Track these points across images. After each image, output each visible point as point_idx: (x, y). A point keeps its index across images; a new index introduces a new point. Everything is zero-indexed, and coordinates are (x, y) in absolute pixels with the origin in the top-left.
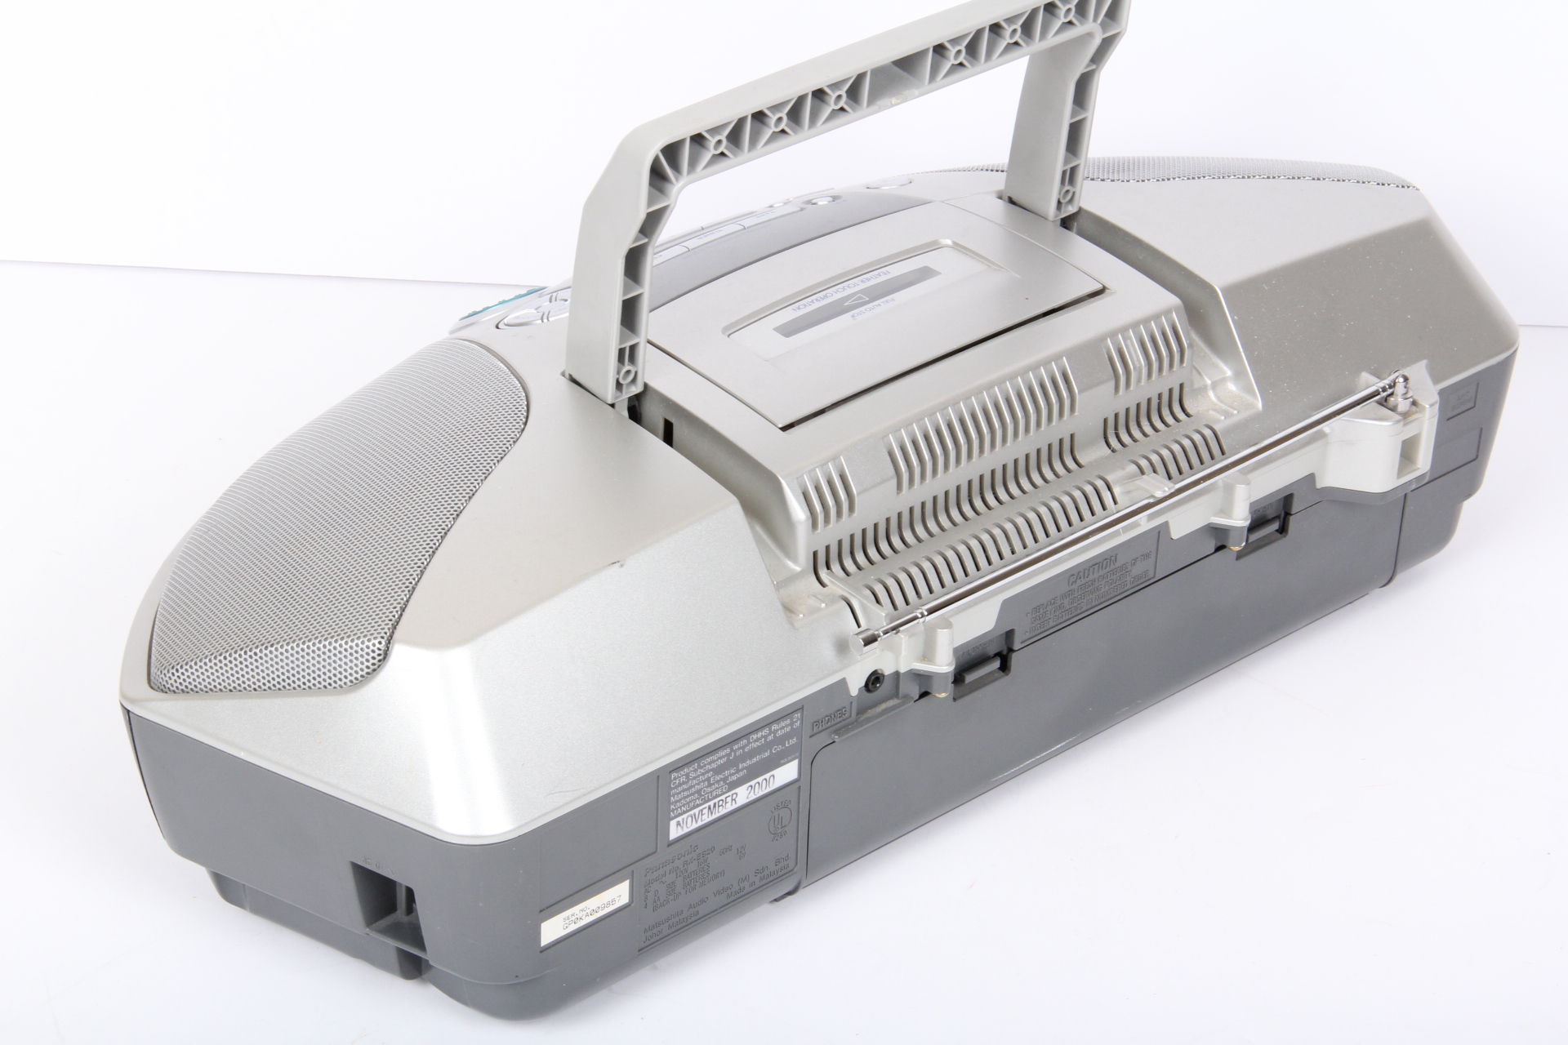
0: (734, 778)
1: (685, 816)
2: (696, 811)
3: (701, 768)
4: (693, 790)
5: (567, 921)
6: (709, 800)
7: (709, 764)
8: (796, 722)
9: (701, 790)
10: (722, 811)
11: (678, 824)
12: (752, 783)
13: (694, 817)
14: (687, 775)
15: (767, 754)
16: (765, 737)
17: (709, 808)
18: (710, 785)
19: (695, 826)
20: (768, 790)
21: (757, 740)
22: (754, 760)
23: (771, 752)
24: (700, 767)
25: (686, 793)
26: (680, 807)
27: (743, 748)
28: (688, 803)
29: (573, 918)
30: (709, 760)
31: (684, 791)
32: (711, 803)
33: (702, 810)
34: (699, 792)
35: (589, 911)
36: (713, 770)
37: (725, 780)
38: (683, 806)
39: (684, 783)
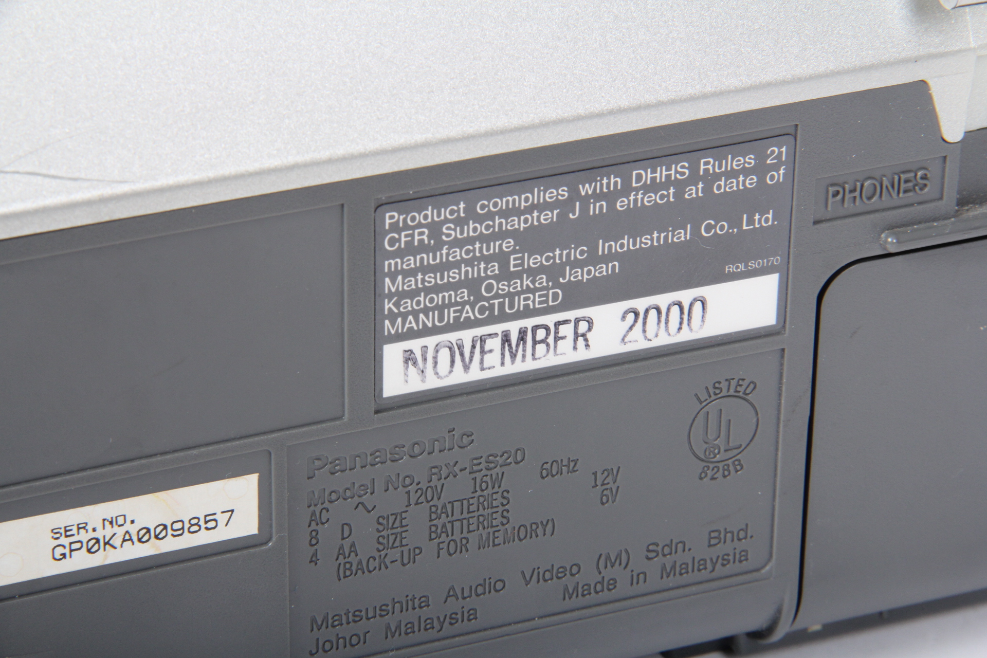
0: (582, 275)
1: (431, 341)
2: (466, 336)
3: (480, 219)
4: (454, 275)
5: (65, 541)
6: (504, 317)
7: (506, 214)
8: (776, 167)
9: (480, 280)
10: (546, 359)
11: (409, 357)
12: (640, 304)
13: (456, 350)
14: (435, 229)
15: (683, 235)
16: (680, 186)
17: (506, 339)
18: (505, 275)
19: (459, 377)
20: (686, 336)
21: (653, 187)
22: (645, 241)
23: (696, 231)
24: (471, 214)
25: (431, 280)
26: (415, 314)
27: (611, 197)
28: (441, 308)
29: (84, 536)
30: (502, 203)
31: (425, 269)
32: (514, 327)
33: (483, 340)
34: (473, 285)
35: (133, 529)
36: (514, 234)
37: (554, 272)
38: (426, 311)
39: (423, 248)
